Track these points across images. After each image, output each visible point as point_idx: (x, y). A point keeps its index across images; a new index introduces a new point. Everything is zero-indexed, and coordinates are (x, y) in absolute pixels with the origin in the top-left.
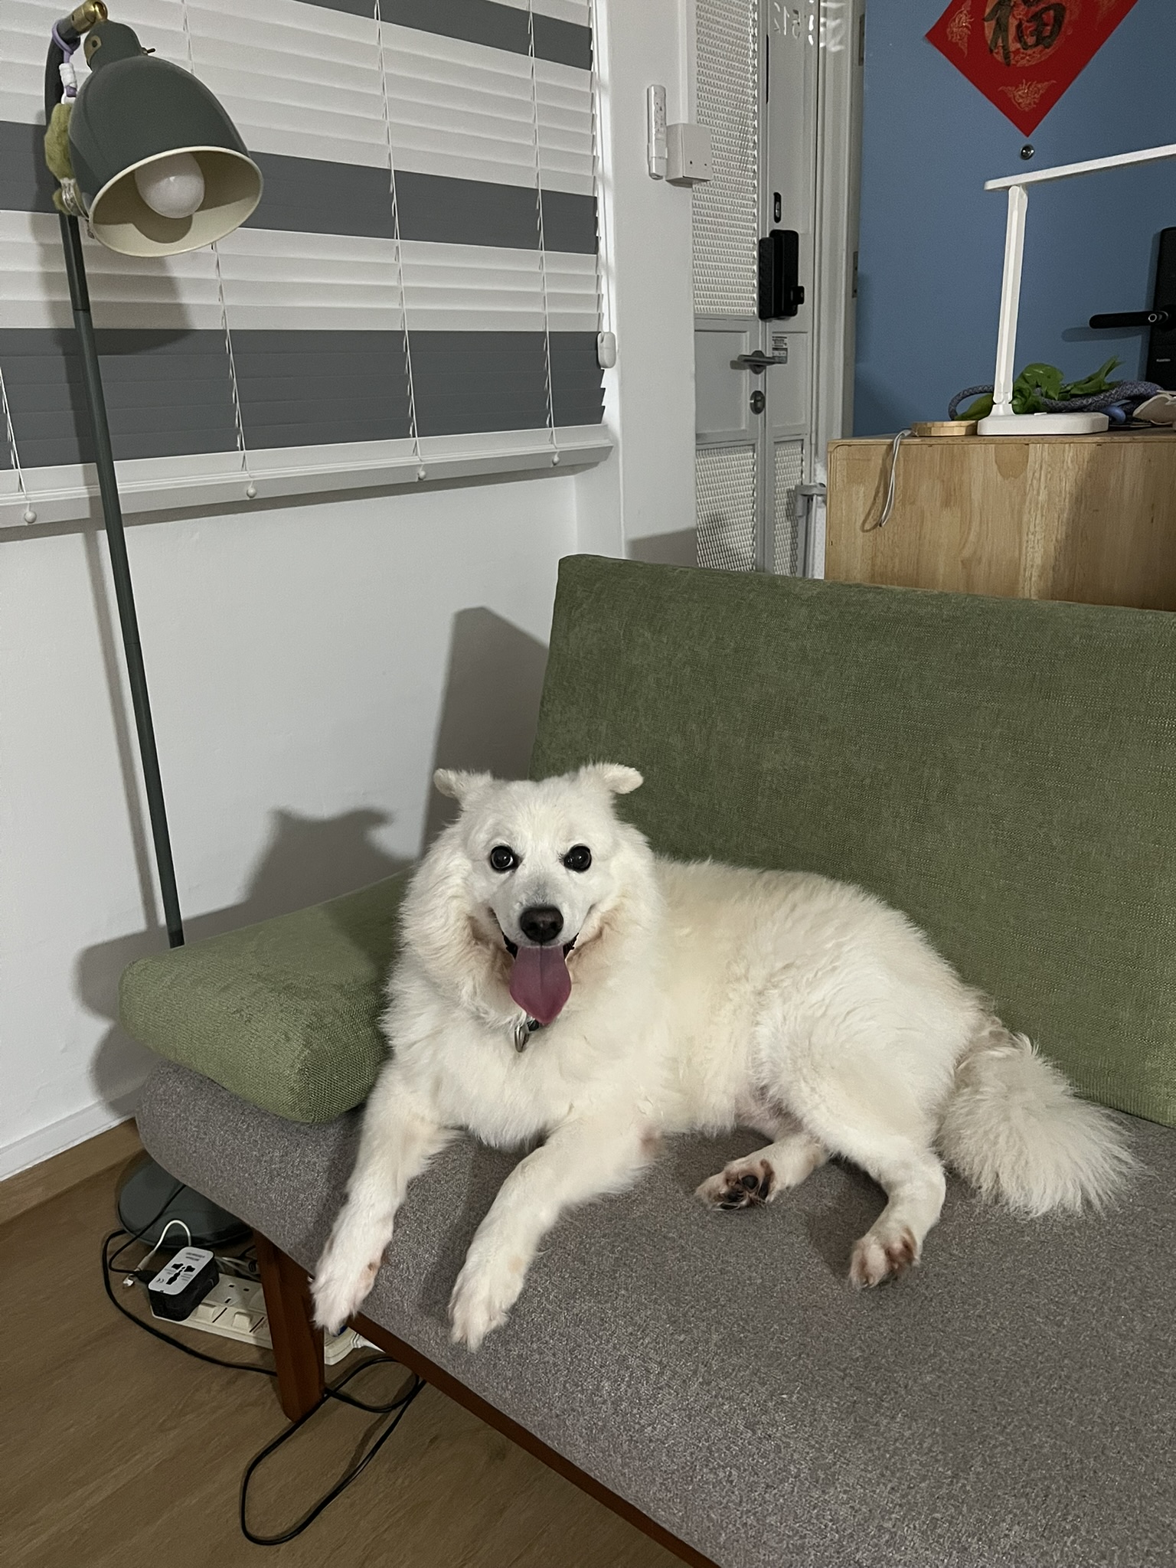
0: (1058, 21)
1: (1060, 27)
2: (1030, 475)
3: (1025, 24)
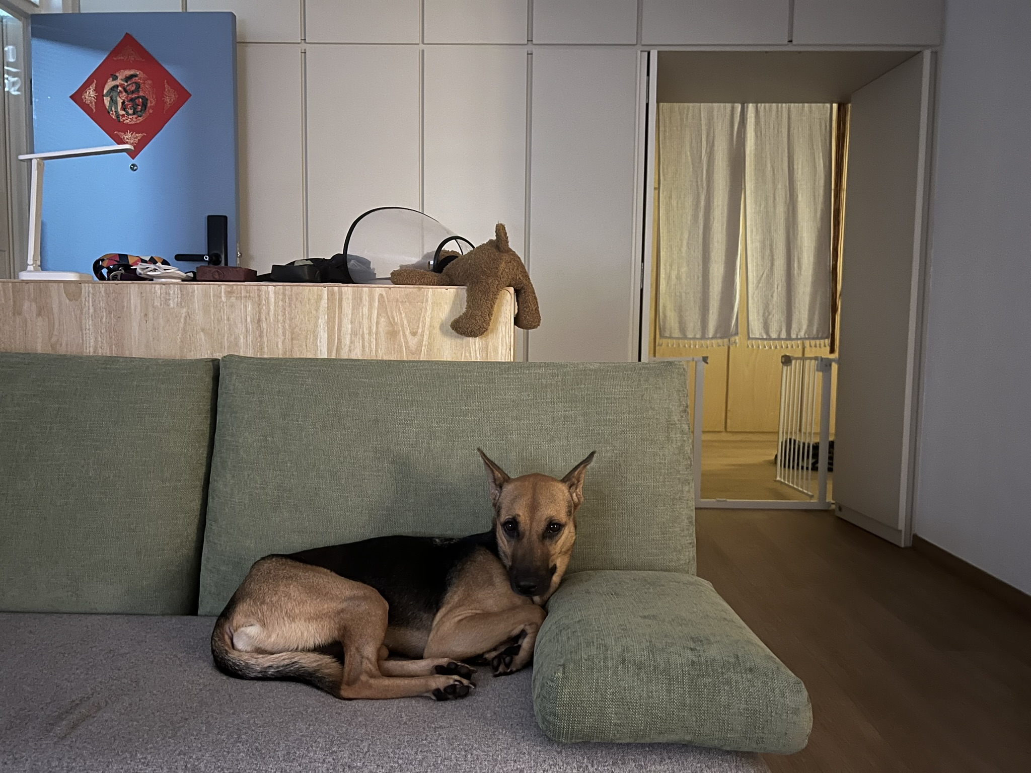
0: (144, 105)
1: (146, 108)
2: (84, 300)
3: (126, 103)
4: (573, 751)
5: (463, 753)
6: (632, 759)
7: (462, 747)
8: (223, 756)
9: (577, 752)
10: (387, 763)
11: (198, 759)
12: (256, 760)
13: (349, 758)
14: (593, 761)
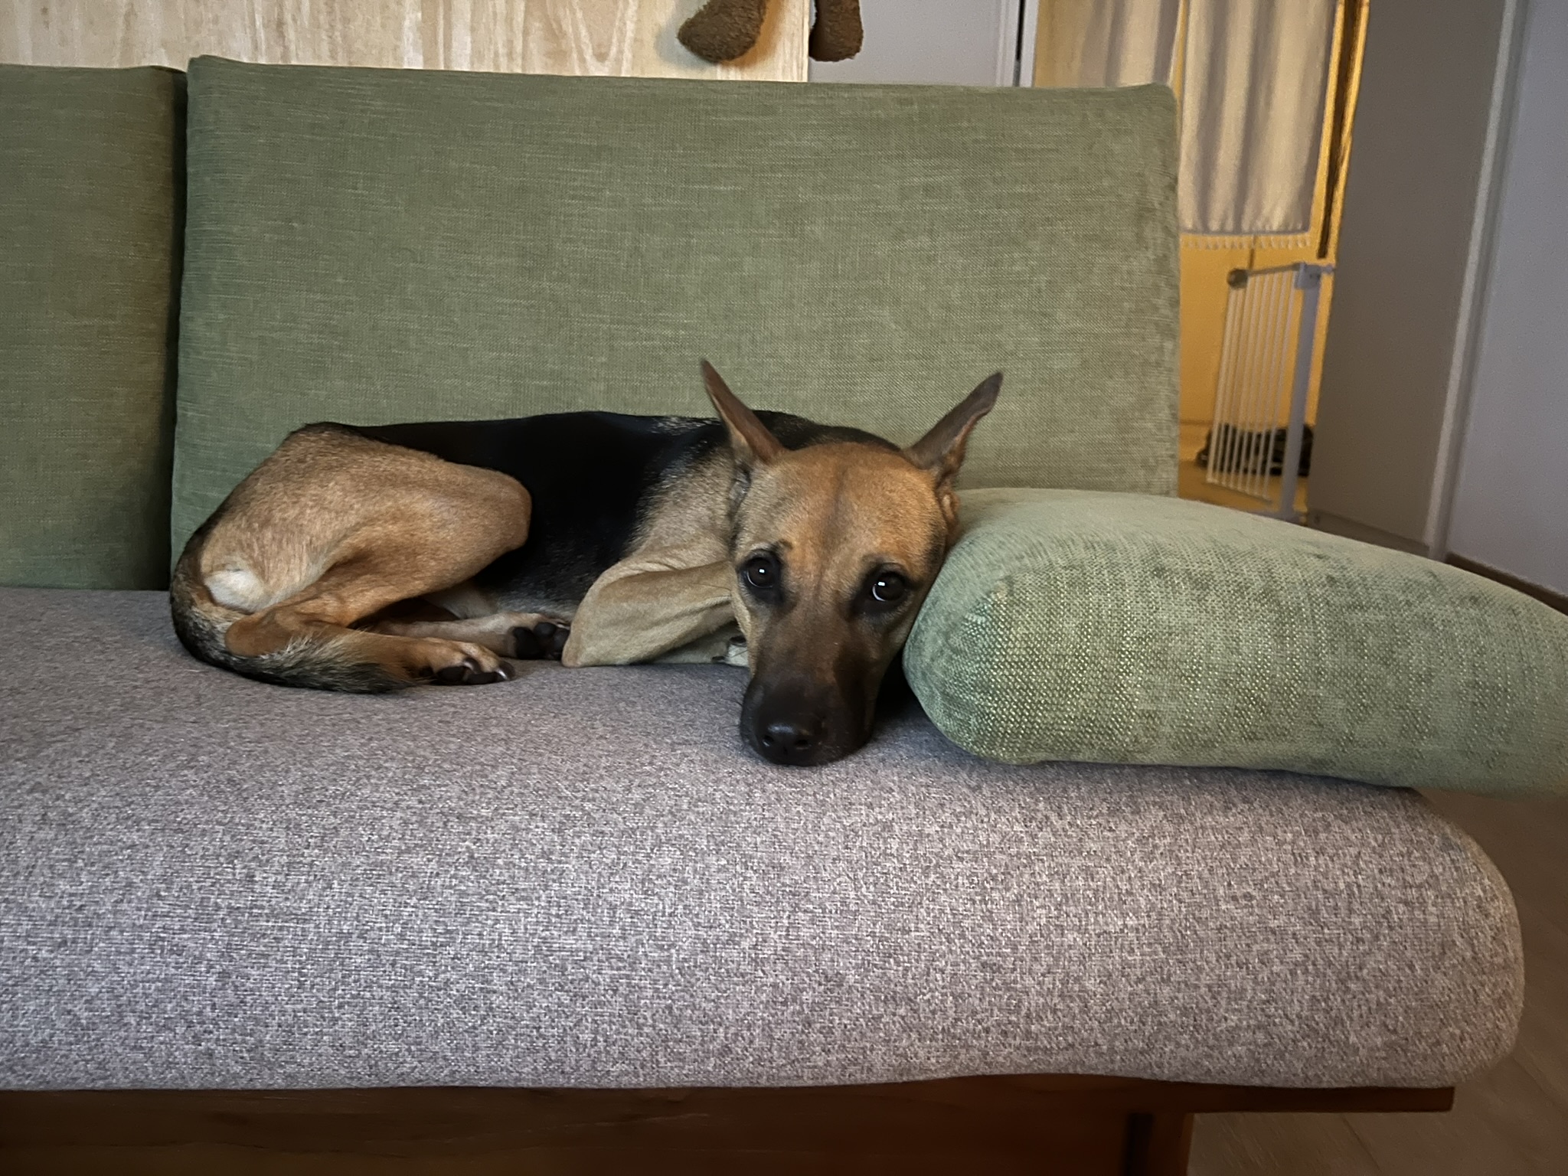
4: (1007, 786)
5: (743, 788)
6: (1155, 803)
7: (738, 777)
8: (143, 795)
9: (1018, 789)
10: (555, 809)
11: (76, 801)
12: (225, 804)
13: (460, 799)
14: (1059, 807)
